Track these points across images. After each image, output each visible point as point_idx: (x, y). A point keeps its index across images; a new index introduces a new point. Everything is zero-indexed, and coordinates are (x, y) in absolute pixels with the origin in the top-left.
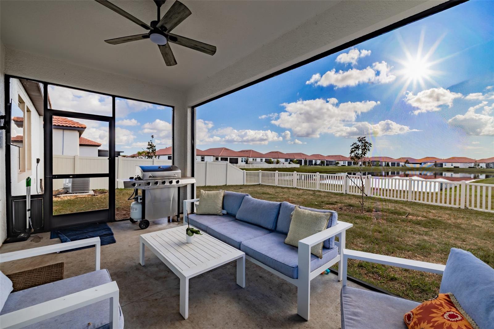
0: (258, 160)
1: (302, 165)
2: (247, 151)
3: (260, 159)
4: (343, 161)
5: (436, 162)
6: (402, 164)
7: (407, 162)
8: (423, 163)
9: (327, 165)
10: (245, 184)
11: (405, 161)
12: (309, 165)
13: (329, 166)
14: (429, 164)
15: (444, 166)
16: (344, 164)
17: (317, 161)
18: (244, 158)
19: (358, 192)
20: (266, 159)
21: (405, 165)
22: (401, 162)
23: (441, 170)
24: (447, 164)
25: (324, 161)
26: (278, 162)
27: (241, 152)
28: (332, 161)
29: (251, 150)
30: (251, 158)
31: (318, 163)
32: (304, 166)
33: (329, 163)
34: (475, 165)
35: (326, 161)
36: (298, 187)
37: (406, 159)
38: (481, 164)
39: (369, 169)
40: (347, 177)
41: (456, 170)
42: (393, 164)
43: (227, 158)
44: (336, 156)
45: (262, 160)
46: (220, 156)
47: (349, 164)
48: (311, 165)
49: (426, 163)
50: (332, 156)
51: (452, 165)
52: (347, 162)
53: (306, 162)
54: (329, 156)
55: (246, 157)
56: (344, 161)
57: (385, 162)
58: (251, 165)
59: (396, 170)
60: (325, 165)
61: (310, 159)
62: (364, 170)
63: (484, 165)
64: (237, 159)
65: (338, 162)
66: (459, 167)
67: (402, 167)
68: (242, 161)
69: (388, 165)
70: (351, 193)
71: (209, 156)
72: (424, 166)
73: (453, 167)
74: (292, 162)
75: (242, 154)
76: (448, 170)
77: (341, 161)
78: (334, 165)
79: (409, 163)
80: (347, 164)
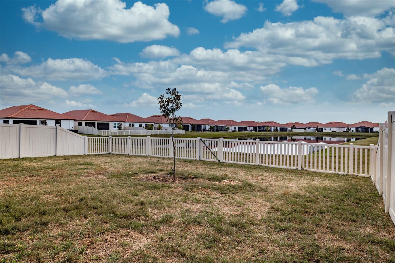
0: (137, 125)
1: (189, 130)
2: (123, 115)
3: (139, 125)
4: (233, 127)
5: (317, 126)
6: (289, 129)
7: (294, 127)
8: (307, 128)
9: (217, 131)
10: (86, 154)
11: (292, 126)
12: (197, 131)
13: (219, 131)
14: (312, 128)
15: (324, 131)
16: (235, 130)
17: (206, 126)
18: (117, 123)
19: (211, 158)
20: (146, 124)
21: (292, 130)
22: (288, 127)
23: (321, 135)
24: (326, 128)
25: (214, 126)
26: (159, 128)
27: (115, 115)
28: (222, 126)
29: (127, 113)
30: (126, 123)
31: (207, 129)
32: (191, 132)
33: (220, 129)
34: (348, 129)
35: (216, 126)
36: (152, 155)
37: (293, 124)
38: (352, 128)
39: (258, 135)
40: (201, 141)
41: (333, 134)
42: (282, 129)
43: (95, 123)
44: (226, 121)
45: (141, 126)
46: (84, 120)
47: (240, 129)
48: (199, 131)
49: (310, 127)
50: (223, 121)
51: (330, 130)
52: (237, 127)
53: (193, 127)
54: (220, 121)
55: (119, 121)
56: (235, 127)
57: (274, 127)
58: (124, 132)
59: (284, 135)
60: (215, 131)
61: (199, 124)
62: (254, 136)
63: (354, 129)
64: (109, 124)
65: (228, 128)
66: (335, 131)
67: (289, 132)
68: (115, 127)
69: (277, 130)
70: (205, 159)
71: (69, 121)
72: (308, 130)
73: (331, 131)
74: (177, 127)
75: (115, 118)
76: (328, 135)
77: (232, 126)
78: (225, 130)
79: (295, 128)
80: (237, 130)
